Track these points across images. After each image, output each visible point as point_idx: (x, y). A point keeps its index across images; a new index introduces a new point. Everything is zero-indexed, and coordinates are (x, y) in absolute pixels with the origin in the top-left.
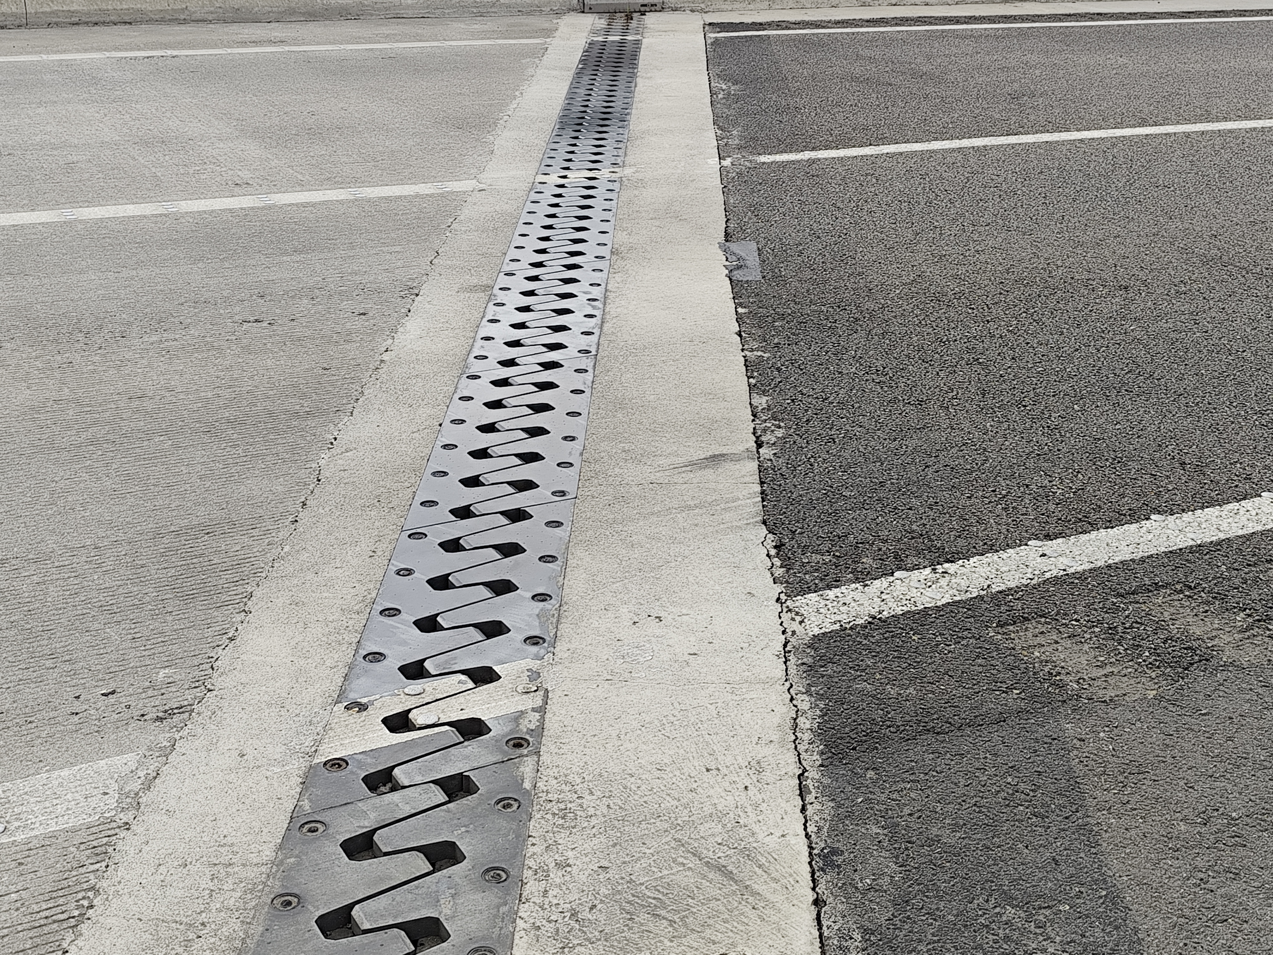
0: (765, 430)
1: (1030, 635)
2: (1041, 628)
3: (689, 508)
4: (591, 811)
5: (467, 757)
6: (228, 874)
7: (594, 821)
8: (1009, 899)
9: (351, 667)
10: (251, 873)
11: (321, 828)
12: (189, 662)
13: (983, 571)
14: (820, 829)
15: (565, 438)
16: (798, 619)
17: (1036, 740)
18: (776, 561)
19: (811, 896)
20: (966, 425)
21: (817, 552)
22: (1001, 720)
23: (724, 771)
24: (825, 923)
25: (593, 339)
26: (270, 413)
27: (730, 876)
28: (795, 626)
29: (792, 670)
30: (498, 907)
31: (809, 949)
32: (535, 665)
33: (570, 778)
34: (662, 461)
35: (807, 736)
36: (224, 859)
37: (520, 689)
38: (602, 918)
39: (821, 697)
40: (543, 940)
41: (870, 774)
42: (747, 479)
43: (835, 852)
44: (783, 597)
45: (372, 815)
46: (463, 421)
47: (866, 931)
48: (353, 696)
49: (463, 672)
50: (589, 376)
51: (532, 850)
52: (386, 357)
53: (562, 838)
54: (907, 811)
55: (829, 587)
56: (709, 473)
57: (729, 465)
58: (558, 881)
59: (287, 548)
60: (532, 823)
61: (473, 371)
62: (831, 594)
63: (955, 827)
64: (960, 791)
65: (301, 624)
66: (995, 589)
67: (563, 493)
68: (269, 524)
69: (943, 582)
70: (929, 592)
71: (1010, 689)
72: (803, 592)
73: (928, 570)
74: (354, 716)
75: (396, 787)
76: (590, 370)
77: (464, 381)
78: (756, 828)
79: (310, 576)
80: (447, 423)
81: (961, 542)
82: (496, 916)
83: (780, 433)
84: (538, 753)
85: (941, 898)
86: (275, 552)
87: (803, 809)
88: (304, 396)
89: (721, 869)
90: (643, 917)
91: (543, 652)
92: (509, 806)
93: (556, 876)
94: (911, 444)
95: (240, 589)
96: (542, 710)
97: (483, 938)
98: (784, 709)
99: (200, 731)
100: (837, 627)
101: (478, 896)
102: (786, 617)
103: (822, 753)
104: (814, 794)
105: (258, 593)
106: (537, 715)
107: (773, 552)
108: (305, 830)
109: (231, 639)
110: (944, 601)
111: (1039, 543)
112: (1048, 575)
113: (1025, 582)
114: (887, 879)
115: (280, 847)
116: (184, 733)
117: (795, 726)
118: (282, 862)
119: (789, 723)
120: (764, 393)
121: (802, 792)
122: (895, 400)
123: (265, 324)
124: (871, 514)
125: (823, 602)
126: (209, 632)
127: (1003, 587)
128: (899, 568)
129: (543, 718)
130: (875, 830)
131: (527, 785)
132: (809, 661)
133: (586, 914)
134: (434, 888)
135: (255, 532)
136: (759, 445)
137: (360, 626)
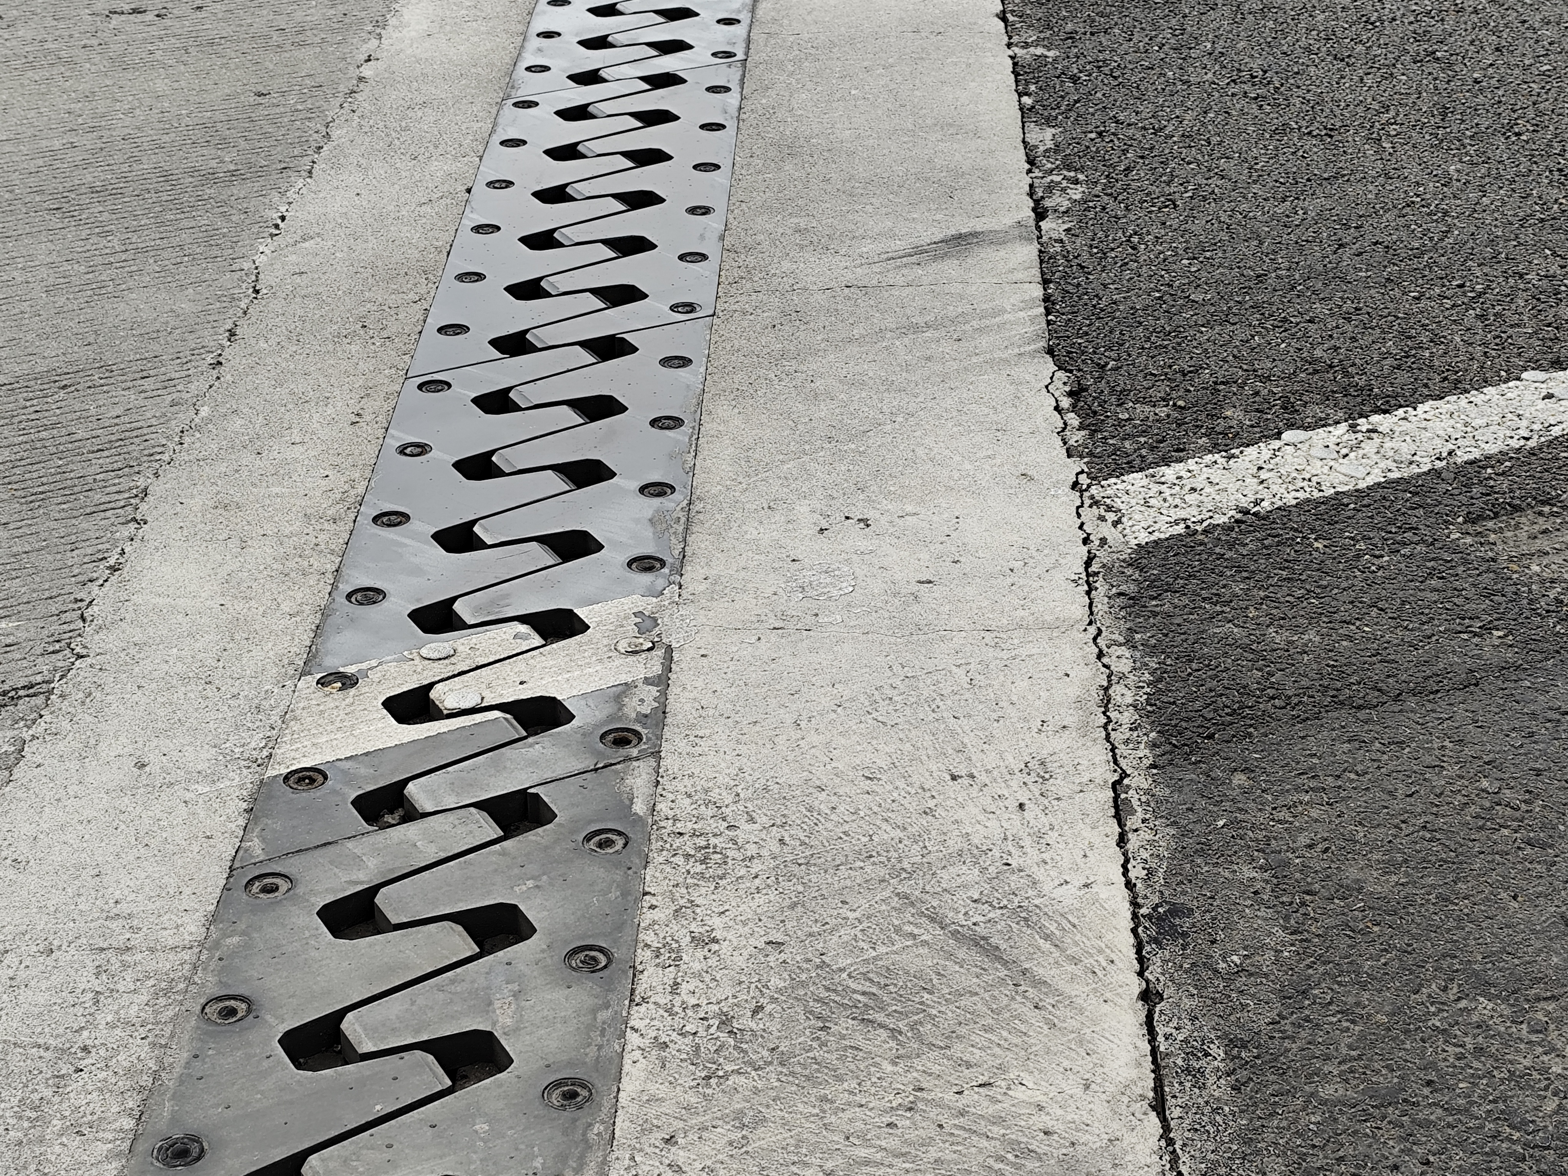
0: (1050, 188)
1: (1523, 535)
2: (1542, 524)
3: (916, 329)
4: (752, 850)
5: (533, 763)
6: (125, 966)
7: (756, 866)
8: (1484, 986)
9: (325, 613)
10: (165, 963)
11: (284, 885)
12: (41, 609)
13: (1442, 426)
14: (1150, 873)
15: (693, 211)
16: (1111, 517)
17: (1533, 715)
18: (1073, 420)
19: (1136, 986)
20: (1413, 171)
21: (1144, 401)
22: (1471, 683)
23: (983, 778)
24: (1161, 1030)
25: (738, 31)
26: (166, 176)
27: (993, 953)
28: (1106, 530)
29: (1101, 607)
30: (594, 1011)
31: (1134, 1073)
32: (648, 605)
33: (714, 795)
34: (867, 247)
35: (1127, 717)
36: (119, 941)
37: (623, 646)
38: (774, 1027)
39: (1153, 650)
40: (672, 1066)
41: (1239, 779)
42: (1019, 276)
43: (1176, 911)
44: (1084, 480)
45: (372, 863)
46: (509, 184)
47: (1232, 1043)
48: (332, 662)
49: (522, 619)
50: (732, 99)
51: (649, 916)
52: (367, 71)
53: (703, 895)
54: (1303, 840)
55: (1166, 461)
56: (950, 268)
57: (987, 254)
58: (697, 966)
59: (205, 411)
60: (649, 871)
61: (522, 94)
62: (1169, 473)
63: (1389, 867)
64: (1396, 806)
65: (235, 541)
66: (1461, 457)
67: (690, 307)
68: (172, 370)
69: (1369, 447)
70: (1344, 466)
71: (1487, 629)
72: (1119, 471)
73: (1343, 427)
74: (334, 696)
75: (412, 815)
76: (734, 86)
77: (509, 110)
78: (1039, 873)
79: (247, 458)
80: (480, 188)
81: (1403, 377)
82: (590, 1027)
83: (1076, 193)
84: (657, 755)
85: (1363, 987)
86: (184, 417)
87: (1122, 840)
88: (224, 143)
89: (981, 944)
90: (844, 1025)
91: (660, 583)
92: (609, 843)
93: (694, 960)
94: (1313, 206)
95: (125, 483)
96: (662, 681)
97: (570, 1064)
98: (1087, 673)
99: (66, 725)
100: (1180, 529)
101: (559, 994)
102: (1089, 514)
103: (1154, 745)
104: (1140, 814)
105: (157, 488)
106: (654, 691)
107: (1066, 403)
108: (256, 887)
109: (114, 569)
110: (1370, 481)
111: (1540, 375)
112: (1556, 431)
113: (1515, 444)
114: (1270, 955)
115: (214, 919)
116: (38, 729)
117: (1106, 703)
118: (217, 945)
119: (1096, 696)
120: (1049, 122)
121: (1120, 809)
122: (1283, 129)
123: (150, 17)
124: (1242, 333)
125: (1155, 488)
126: (73, 558)
127: (1476, 454)
128: (1291, 426)
129: (664, 694)
130: (1248, 872)
131: (639, 807)
132: (1131, 588)
133: (745, 1022)
134: (482, 982)
135: (147, 384)
136: (1040, 214)
137: (337, 544)
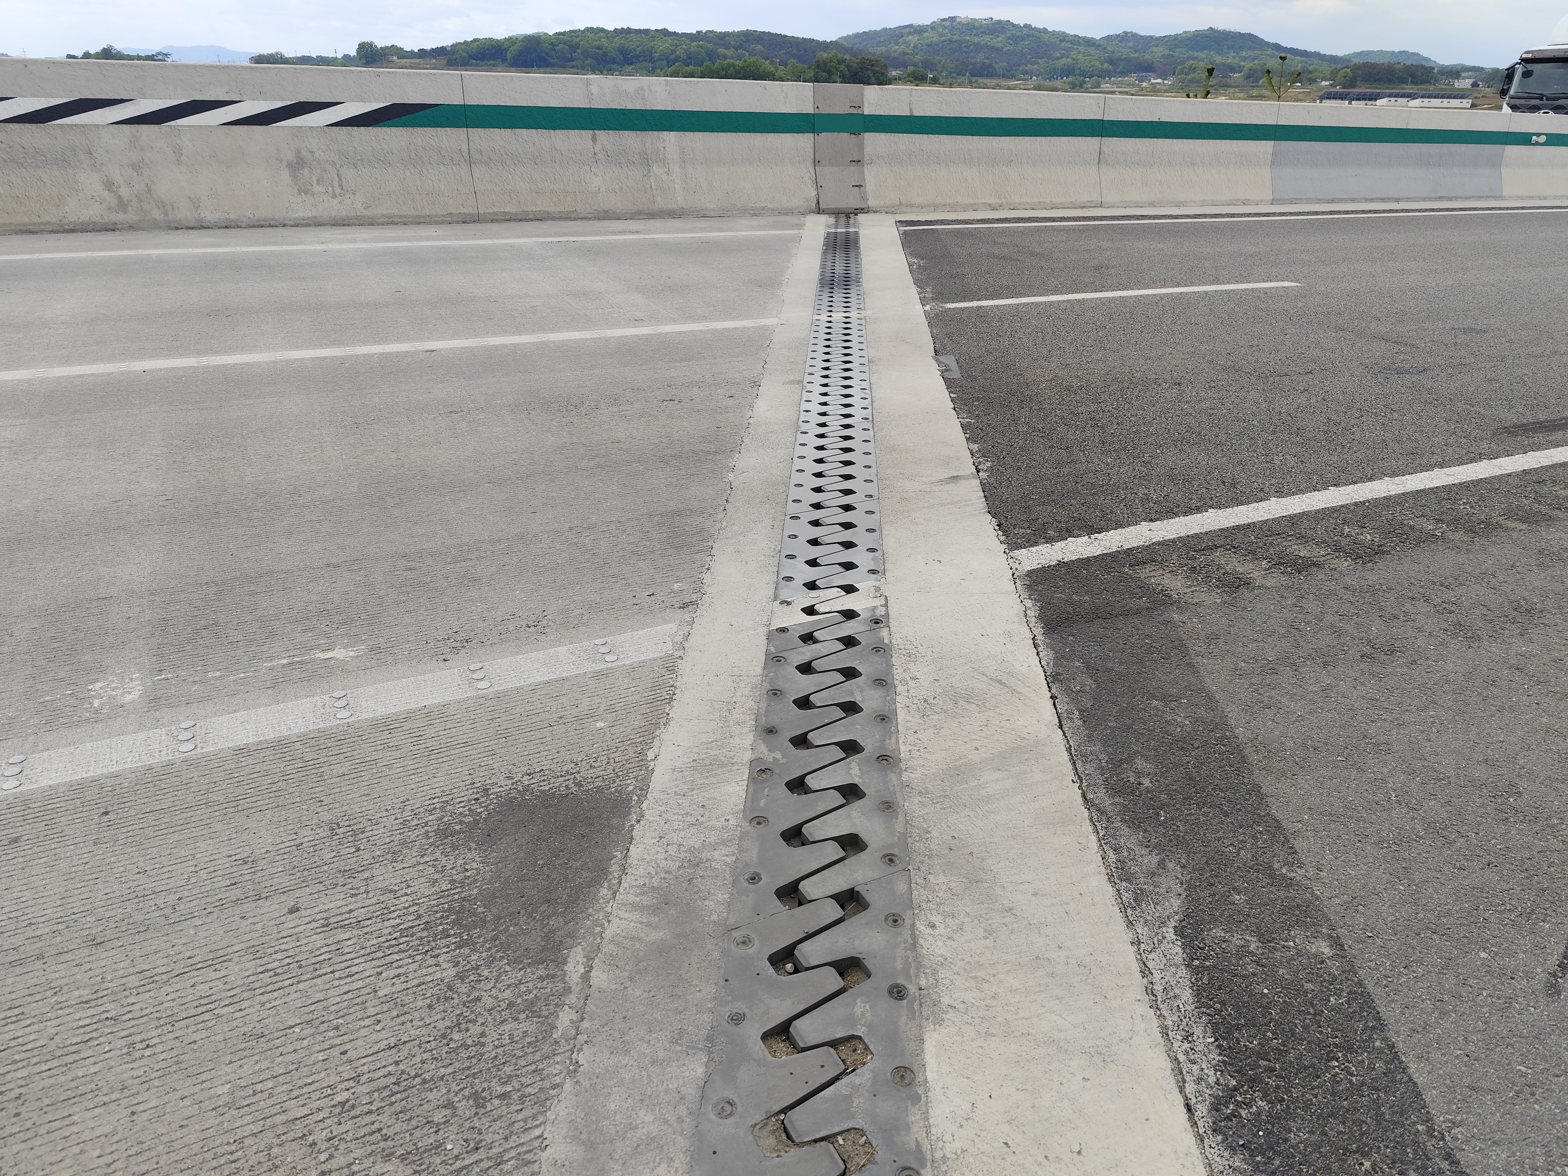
0: (980, 463)
1: (1147, 571)
2: (1153, 568)
3: (945, 504)
4: (924, 654)
5: (851, 628)
6: (741, 680)
7: (926, 658)
8: (1154, 697)
9: (777, 584)
10: (753, 680)
11: (783, 660)
12: (689, 580)
13: (1118, 538)
14: (1048, 663)
15: (865, 467)
16: (1018, 562)
17: (1159, 622)
18: (1000, 533)
19: (1049, 695)
20: (1096, 460)
21: (1022, 528)
22: (1138, 612)
23: (991, 636)
24: (1058, 707)
25: (869, 411)
26: (694, 452)
27: (1004, 684)
28: (1017, 565)
29: (1019, 587)
30: (885, 697)
31: (1052, 718)
32: (877, 584)
33: (909, 638)
34: (924, 479)
35: (1033, 620)
36: (738, 673)
37: (871, 595)
38: (941, 702)
39: (1038, 601)
40: (912, 712)
41: (1071, 638)
42: (975, 489)
43: (1058, 674)
44: (1007, 551)
45: (808, 654)
46: (804, 457)
47: (1080, 711)
48: (783, 597)
49: (838, 587)
50: (871, 432)
51: (895, 672)
52: (751, 421)
53: (911, 666)
54: (1093, 655)
55: (1032, 546)
56: (952, 486)
57: (963, 482)
58: (914, 686)
59: (724, 524)
60: (893, 659)
61: (803, 429)
62: (1034, 549)
63: (1121, 663)
64: (1121, 646)
65: (744, 562)
66: (1125, 547)
67: (871, 496)
68: (711, 511)
69: (1096, 543)
70: (1089, 549)
71: (1141, 597)
72: (1017, 548)
73: (1087, 537)
74: (785, 607)
75: (816, 641)
76: (871, 428)
77: (799, 435)
78: (1014, 663)
79: (741, 538)
80: (795, 459)
81: (1103, 523)
82: (885, 701)
83: (989, 464)
84: (889, 626)
85: (1118, 696)
86: (718, 525)
87: (1038, 654)
88: (710, 443)
89: (999, 681)
90: (962, 702)
91: (879, 577)
92: (879, 651)
93: (912, 683)
94: (1066, 470)
95: (705, 544)
96: (886, 605)
97: (881, 711)
98: (1019, 607)
99: (705, 613)
100: (1040, 566)
101: (874, 692)
102: (1011, 561)
103: (1043, 628)
104: (1042, 647)
105: (715, 546)
106: (884, 608)
107: (997, 528)
108: (775, 659)
109: (708, 569)
110: (1098, 553)
111: (1147, 523)
112: (1154, 540)
113: (1142, 544)
114: (1088, 687)
115: (764, 668)
116: (697, 614)
117: (1026, 615)
118: (767, 676)
119: (1023, 613)
120: (975, 442)
121: (1036, 646)
122: (1052, 447)
123: (676, 402)
124: (1050, 508)
125: (1030, 554)
126: (695, 566)
127: (1130, 547)
128: (1070, 536)
129: (887, 609)
130: (1078, 664)
131: (886, 641)
132: (1028, 583)
133: (932, 701)
134: (849, 688)
135: (704, 515)
136: (978, 471)
137: (776, 563)
